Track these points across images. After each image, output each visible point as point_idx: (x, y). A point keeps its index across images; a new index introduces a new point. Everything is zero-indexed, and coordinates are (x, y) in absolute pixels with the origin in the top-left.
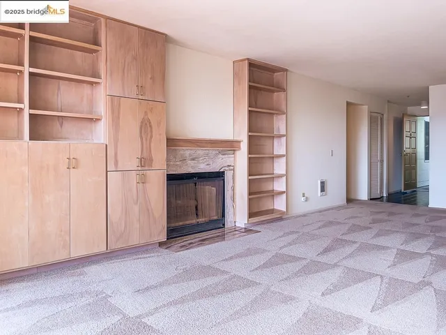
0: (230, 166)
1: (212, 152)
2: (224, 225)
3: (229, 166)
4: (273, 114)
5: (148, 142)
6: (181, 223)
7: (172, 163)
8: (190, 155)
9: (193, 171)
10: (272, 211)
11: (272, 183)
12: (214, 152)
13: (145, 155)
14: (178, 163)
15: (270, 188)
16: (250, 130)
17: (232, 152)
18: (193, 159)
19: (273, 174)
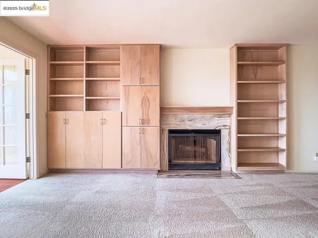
0: (226, 126)
1: (208, 116)
2: (220, 168)
3: (224, 126)
4: (278, 83)
5: (147, 110)
6: (183, 162)
7: (173, 123)
8: (188, 118)
9: (190, 128)
10: (277, 165)
11: (276, 141)
12: (209, 116)
13: (145, 118)
14: (177, 123)
15: (275, 145)
16: (239, 98)
17: (229, 115)
18: (190, 121)
19: (278, 133)
